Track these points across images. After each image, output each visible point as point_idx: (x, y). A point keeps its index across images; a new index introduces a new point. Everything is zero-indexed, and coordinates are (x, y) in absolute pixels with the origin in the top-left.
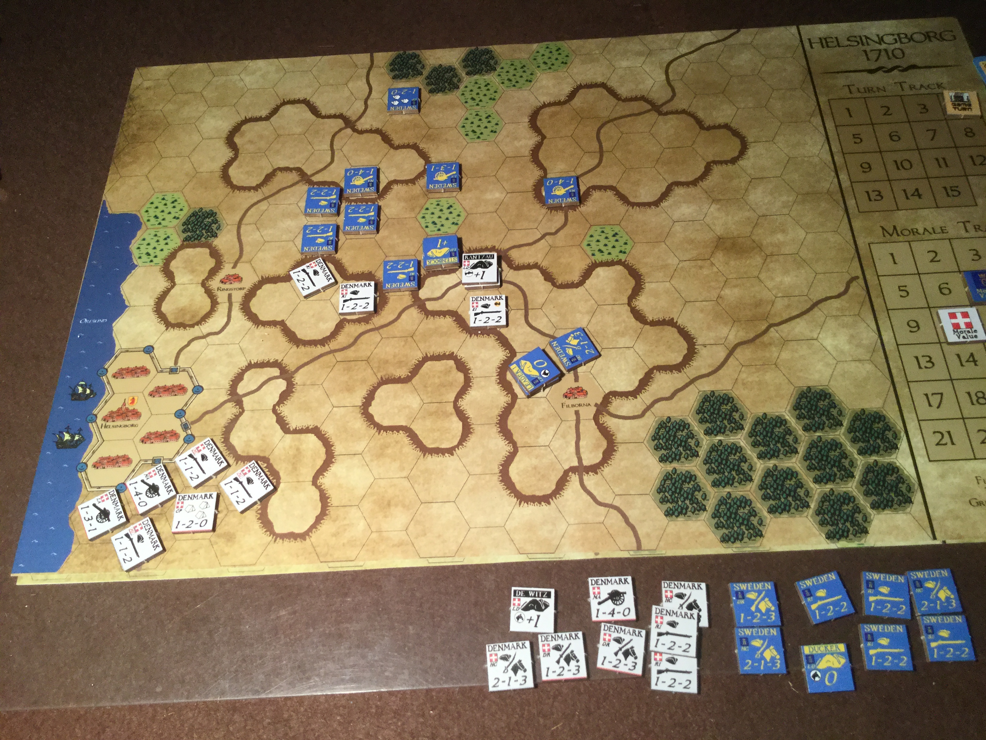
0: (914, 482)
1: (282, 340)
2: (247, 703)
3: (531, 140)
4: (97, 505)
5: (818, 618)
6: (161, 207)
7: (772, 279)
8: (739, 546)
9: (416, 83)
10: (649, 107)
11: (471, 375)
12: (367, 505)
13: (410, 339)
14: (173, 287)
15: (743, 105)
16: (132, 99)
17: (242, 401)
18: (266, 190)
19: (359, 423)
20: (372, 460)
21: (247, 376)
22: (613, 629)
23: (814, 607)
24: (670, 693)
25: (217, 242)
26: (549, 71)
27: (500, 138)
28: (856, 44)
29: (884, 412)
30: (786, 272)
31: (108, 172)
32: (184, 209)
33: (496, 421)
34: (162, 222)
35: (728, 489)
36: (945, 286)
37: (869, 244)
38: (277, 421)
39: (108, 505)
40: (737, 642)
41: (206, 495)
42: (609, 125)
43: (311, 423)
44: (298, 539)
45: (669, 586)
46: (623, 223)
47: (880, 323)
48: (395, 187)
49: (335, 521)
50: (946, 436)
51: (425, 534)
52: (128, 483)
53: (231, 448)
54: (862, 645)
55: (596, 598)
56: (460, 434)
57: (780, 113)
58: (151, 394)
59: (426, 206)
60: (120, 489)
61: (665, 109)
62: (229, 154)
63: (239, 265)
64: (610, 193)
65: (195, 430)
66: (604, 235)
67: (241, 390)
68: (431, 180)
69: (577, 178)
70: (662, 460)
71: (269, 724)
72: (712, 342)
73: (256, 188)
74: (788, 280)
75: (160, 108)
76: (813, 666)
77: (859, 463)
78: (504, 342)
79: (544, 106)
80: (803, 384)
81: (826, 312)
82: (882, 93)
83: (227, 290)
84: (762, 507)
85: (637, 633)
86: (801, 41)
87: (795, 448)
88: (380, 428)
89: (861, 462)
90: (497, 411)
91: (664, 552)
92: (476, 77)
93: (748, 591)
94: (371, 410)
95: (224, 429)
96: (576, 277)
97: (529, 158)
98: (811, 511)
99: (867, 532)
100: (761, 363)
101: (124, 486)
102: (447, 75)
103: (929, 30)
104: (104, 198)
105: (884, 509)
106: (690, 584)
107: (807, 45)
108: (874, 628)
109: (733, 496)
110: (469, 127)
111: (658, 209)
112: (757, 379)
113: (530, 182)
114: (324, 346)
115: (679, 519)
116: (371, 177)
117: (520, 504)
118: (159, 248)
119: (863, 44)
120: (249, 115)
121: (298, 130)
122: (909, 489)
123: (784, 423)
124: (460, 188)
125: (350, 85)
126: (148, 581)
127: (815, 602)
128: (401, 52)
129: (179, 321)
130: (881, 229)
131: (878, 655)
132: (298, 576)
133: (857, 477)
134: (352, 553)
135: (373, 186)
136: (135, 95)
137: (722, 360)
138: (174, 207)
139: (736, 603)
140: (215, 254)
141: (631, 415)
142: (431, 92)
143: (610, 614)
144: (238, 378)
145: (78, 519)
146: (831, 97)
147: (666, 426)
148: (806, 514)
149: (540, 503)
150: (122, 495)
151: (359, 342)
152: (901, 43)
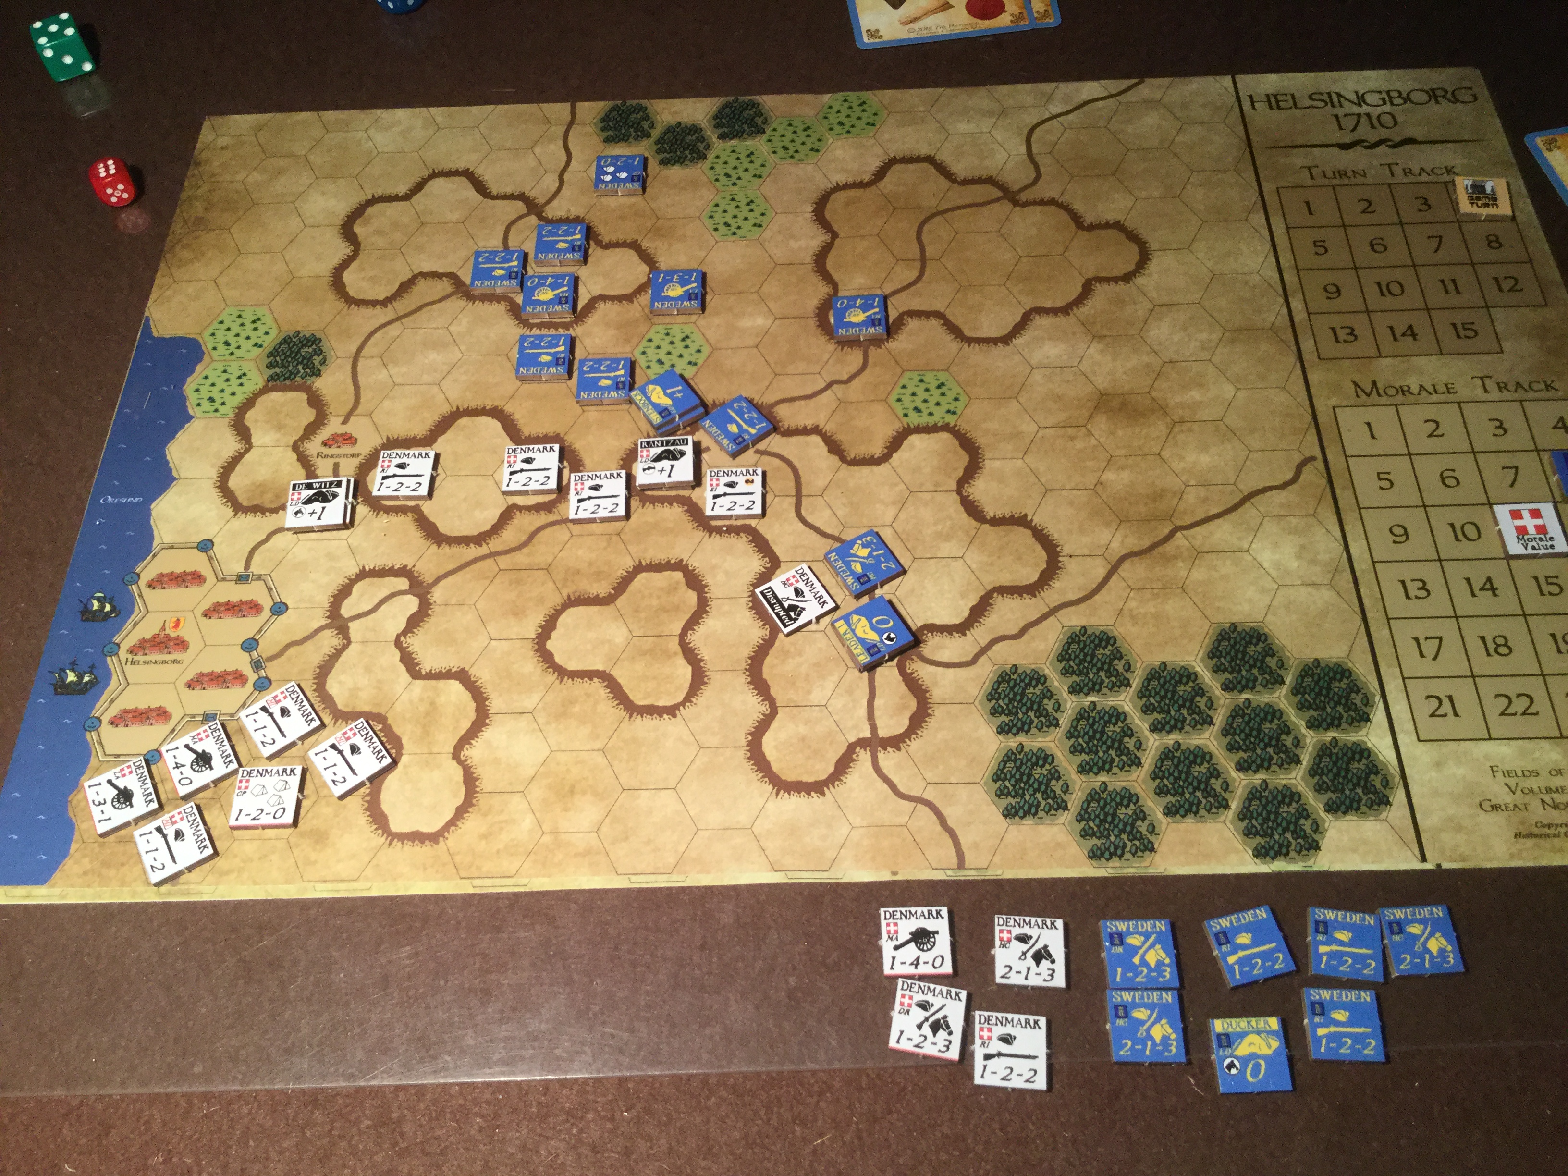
0: (1392, 771)
1: (415, 534)
2: (336, 1094)
3: (816, 239)
4: (114, 781)
5: (1238, 977)
6: (236, 329)
7: (1182, 458)
8: (1118, 864)
9: (642, 148)
10: (1000, 194)
11: (708, 595)
12: (537, 792)
13: (615, 538)
14: (247, 451)
15: (1144, 194)
16: (198, 164)
17: (348, 628)
18: (401, 306)
19: (531, 666)
20: (548, 723)
21: (356, 589)
22: (916, 988)
23: (1231, 959)
24: (1005, 1089)
25: (320, 384)
26: (845, 135)
27: (767, 234)
28: (1322, 104)
29: (1350, 665)
30: (1204, 448)
31: (156, 272)
32: (271, 331)
33: (744, 665)
34: (236, 351)
35: (1103, 777)
36: (1450, 473)
37: (1334, 408)
38: (402, 660)
39: (131, 782)
40: (1110, 1012)
41: (285, 771)
42: (938, 219)
43: (453, 663)
44: (427, 842)
45: (1006, 923)
46: (954, 368)
47: (1347, 529)
48: (602, 306)
49: (485, 815)
50: (1446, 703)
51: (627, 839)
52: (163, 750)
53: (327, 700)
54: (1306, 1021)
55: (891, 939)
56: (687, 685)
57: (1202, 207)
58: (206, 614)
59: (648, 337)
60: (151, 759)
61: (1023, 197)
62: (344, 249)
63: (353, 419)
64: (934, 322)
65: (272, 670)
66: (923, 386)
67: (347, 609)
68: (657, 296)
69: (885, 299)
70: (1002, 730)
71: (368, 1127)
72: (1087, 552)
73: (385, 303)
74: (1205, 459)
75: (240, 177)
76: (1228, 1051)
77: (1308, 741)
78: (762, 545)
79: (838, 188)
80: (1225, 619)
81: (1262, 510)
82: (1359, 180)
83: (332, 456)
84: (1154, 806)
85: (953, 995)
86: (1238, 98)
87: (1208, 716)
88: (562, 673)
89: (1311, 739)
90: (747, 651)
91: (999, 872)
92: (734, 142)
93: (1129, 933)
94: (550, 645)
95: (318, 671)
96: (877, 450)
97: (810, 267)
98: (1231, 814)
99: (1318, 848)
100: (1160, 585)
101: (157, 755)
102: (688, 139)
103: (1435, 86)
104: (146, 314)
105: (1345, 813)
106: (1040, 920)
107: (1247, 106)
108: (1325, 994)
109: (1110, 788)
110: (718, 217)
111: (1007, 348)
112: (1153, 610)
113: (813, 303)
114: (481, 546)
115: (1025, 822)
116: (566, 288)
117: (777, 795)
118: (229, 390)
119: (1333, 106)
120: (379, 192)
121: (455, 216)
122: (1386, 783)
123: (1193, 677)
124: (703, 308)
125: (538, 150)
126: (188, 902)
127: (1234, 952)
128: (619, 102)
129: (255, 503)
130: (1353, 387)
131: (1331, 1037)
132: (425, 898)
133: (1304, 763)
134: (510, 865)
135: (566, 302)
136: (204, 156)
137: (1100, 579)
138: (256, 329)
139: (1110, 952)
140: (316, 401)
141: (956, 661)
142: (664, 163)
143: (912, 964)
144: (344, 592)
145: (83, 804)
146: (1282, 184)
147: (1010, 679)
148: (1223, 817)
149: (809, 794)
150: (153, 768)
151: (535, 540)
152: (1392, 104)
